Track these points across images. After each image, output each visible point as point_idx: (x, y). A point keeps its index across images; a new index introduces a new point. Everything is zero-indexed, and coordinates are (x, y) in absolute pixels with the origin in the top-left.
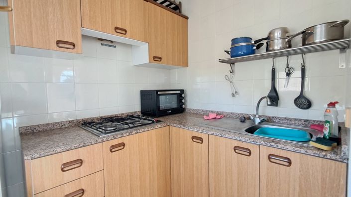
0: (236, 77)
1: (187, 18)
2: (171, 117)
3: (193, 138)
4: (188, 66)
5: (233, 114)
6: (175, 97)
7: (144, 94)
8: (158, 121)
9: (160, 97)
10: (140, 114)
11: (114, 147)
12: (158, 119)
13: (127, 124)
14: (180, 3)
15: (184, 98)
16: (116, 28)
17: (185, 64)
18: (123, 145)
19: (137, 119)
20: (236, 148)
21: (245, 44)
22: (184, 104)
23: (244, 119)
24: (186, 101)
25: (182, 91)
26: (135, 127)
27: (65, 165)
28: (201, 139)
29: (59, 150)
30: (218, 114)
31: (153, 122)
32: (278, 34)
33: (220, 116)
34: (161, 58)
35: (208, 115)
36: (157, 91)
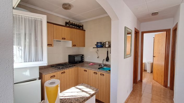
0: (99, 52)
1: (85, 31)
2: (78, 64)
3: (84, 70)
4: (85, 47)
5: (98, 63)
6: (80, 57)
7: (70, 56)
8: (74, 66)
9: (75, 58)
10: (68, 63)
11: (62, 72)
12: (75, 65)
13: (65, 66)
14: (83, 25)
15: (83, 58)
16: (63, 38)
17: (84, 46)
18: (65, 72)
19: (68, 65)
20: (94, 73)
21: (100, 44)
22: (83, 59)
23: (100, 65)
24: (84, 58)
25: (83, 55)
26: (67, 67)
27: (52, 76)
28: (86, 71)
29: (50, 73)
30: (94, 63)
31: (73, 66)
32: (107, 43)
33: (94, 64)
34: (76, 45)
35: (90, 64)
36: (74, 56)
